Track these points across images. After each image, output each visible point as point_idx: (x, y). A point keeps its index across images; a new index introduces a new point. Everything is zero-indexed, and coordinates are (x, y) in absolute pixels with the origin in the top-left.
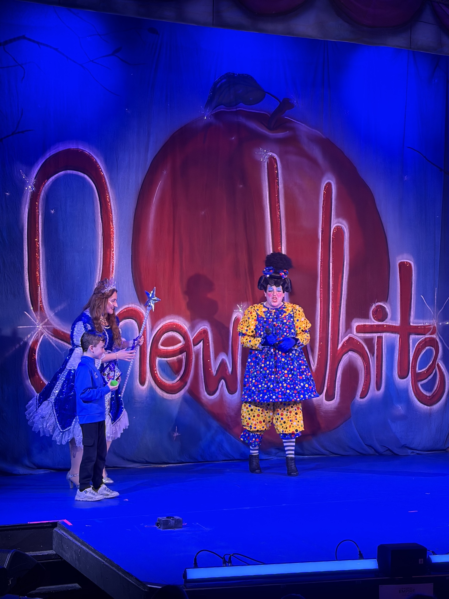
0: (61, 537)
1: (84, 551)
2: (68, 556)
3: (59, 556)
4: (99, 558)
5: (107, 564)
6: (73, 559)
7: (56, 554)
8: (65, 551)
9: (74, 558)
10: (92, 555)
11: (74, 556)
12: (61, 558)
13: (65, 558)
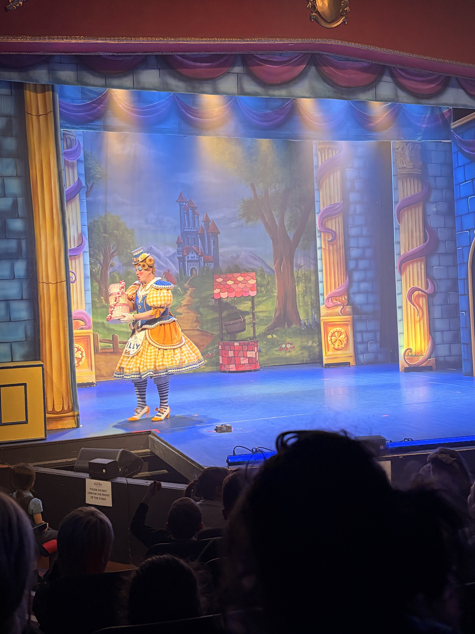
0: (153, 440)
1: (167, 448)
2: (158, 452)
3: (153, 452)
4: (176, 453)
5: (180, 456)
6: (161, 454)
7: (151, 452)
8: (156, 449)
10: (172, 451)
11: (161, 452)
12: (154, 454)
13: (156, 454)
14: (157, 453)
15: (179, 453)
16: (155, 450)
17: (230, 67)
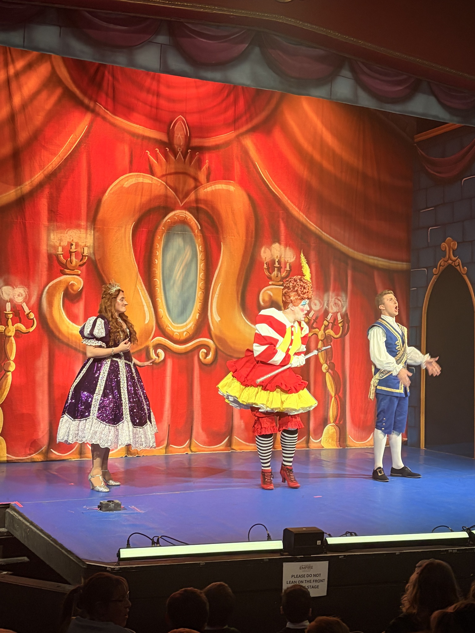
0: (12, 517)
1: (32, 530)
2: (19, 534)
3: (10, 533)
4: (46, 537)
5: (52, 542)
7: (8, 532)
9: (23, 536)
10: (40, 535)
11: (23, 534)
12: (12, 535)
13: (15, 536)
14: (17, 534)
15: (50, 539)
16: (14, 531)
17: (153, 35)
